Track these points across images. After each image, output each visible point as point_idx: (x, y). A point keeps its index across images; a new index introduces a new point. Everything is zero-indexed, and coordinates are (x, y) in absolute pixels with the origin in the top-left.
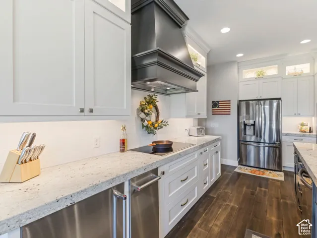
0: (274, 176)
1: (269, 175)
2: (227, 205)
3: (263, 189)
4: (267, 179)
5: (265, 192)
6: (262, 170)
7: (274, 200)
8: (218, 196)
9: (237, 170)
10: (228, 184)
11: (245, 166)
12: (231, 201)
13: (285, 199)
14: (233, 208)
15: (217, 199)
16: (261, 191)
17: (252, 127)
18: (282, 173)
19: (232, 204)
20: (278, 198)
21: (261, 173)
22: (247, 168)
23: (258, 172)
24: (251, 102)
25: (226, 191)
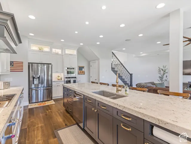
0: (50, 103)
1: (48, 103)
2: (37, 127)
3: (49, 111)
4: (48, 106)
5: (51, 111)
6: (43, 102)
7: (57, 113)
8: (28, 126)
9: (29, 107)
10: (30, 117)
11: (33, 103)
12: (38, 124)
13: (60, 110)
14: (41, 127)
15: (29, 128)
16: (49, 112)
17: (38, 79)
18: (53, 101)
19: (40, 125)
20: (57, 112)
21: (44, 104)
22: (35, 104)
23: (42, 104)
24: (34, 64)
25: (31, 121)
